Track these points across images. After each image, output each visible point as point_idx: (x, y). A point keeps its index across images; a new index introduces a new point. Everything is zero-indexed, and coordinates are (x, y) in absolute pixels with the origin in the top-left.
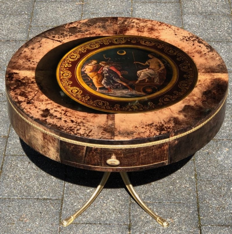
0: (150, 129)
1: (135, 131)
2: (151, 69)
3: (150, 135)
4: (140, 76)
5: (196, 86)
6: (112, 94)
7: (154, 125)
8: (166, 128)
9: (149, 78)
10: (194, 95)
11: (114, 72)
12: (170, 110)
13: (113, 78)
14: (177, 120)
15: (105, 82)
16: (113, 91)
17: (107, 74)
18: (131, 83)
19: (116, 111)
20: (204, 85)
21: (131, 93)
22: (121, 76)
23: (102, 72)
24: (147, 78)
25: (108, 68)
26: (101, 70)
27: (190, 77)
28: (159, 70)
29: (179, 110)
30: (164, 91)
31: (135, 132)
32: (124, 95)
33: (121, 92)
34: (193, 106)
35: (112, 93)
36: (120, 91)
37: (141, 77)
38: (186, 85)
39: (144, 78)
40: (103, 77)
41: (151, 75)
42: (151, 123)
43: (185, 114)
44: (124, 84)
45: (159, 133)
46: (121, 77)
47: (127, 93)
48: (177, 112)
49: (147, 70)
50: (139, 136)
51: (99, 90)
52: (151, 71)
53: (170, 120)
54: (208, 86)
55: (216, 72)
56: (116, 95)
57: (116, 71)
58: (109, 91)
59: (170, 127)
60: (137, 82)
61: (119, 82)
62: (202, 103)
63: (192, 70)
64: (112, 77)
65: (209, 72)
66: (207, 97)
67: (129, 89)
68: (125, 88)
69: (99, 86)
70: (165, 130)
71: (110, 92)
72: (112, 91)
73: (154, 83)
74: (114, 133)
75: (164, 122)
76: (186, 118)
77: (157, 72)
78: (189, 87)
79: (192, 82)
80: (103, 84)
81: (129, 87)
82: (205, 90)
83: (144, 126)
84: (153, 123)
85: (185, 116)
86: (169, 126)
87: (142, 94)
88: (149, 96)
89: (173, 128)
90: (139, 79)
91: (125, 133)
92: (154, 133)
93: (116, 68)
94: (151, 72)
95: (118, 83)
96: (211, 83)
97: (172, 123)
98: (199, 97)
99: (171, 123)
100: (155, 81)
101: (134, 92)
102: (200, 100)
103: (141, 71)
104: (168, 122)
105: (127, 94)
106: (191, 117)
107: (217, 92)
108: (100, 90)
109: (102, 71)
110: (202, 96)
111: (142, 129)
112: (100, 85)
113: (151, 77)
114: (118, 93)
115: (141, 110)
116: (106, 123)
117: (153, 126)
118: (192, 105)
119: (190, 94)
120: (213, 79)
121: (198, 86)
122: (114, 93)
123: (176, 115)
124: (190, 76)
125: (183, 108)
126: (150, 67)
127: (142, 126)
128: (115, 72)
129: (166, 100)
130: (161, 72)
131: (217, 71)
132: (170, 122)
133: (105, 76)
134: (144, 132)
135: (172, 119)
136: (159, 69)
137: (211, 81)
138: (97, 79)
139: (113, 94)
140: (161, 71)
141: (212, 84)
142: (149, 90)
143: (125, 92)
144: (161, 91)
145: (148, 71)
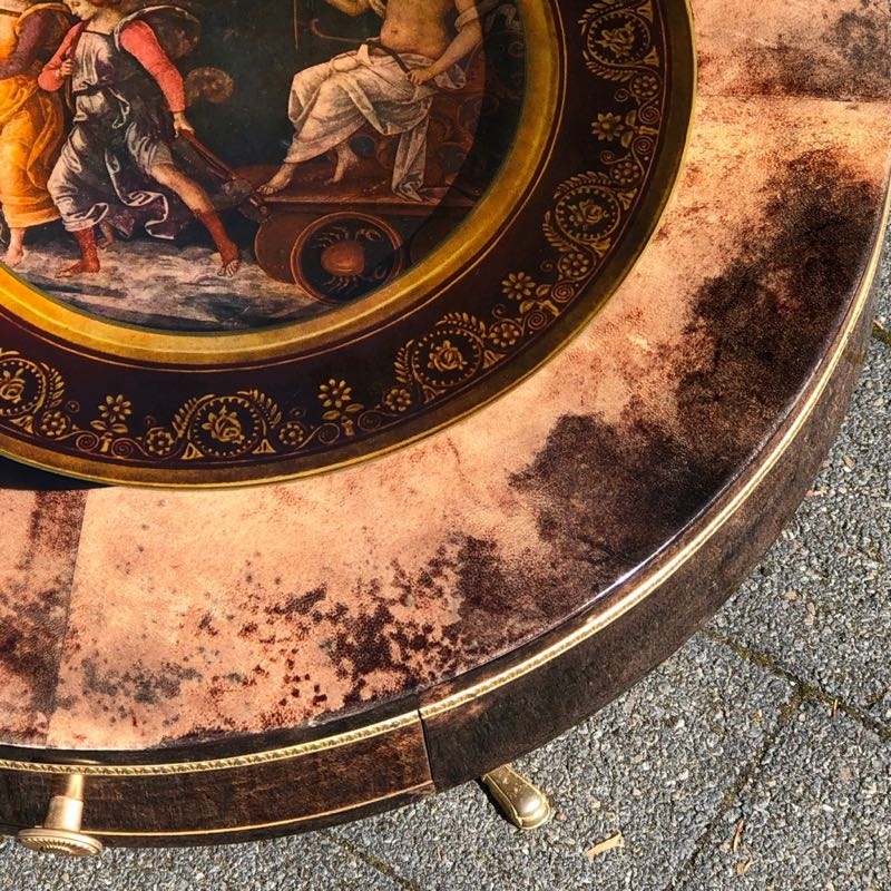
0: (292, 645)
1: (196, 662)
2: (389, 52)
3: (283, 703)
4: (303, 122)
5: (661, 223)
6: (96, 290)
7: (324, 607)
8: (400, 637)
9: (363, 140)
10: (634, 317)
11: (146, 73)
12: (454, 460)
13: (131, 134)
14: (486, 562)
15: (71, 176)
16: (111, 264)
17: (98, 100)
18: (234, 187)
19: (98, 465)
20: (713, 218)
21: (224, 290)
22: (188, 115)
23: (68, 79)
24: (352, 142)
25: (109, 38)
26: (63, 58)
27: (637, 141)
28: (439, 65)
29: (513, 470)
30: (438, 269)
31: (190, 674)
32: (176, 302)
33: (157, 278)
34: (610, 430)
35: (101, 279)
36: (154, 270)
37: (310, 129)
38: (597, 215)
39: (328, 143)
40: (68, 128)
41: (379, 114)
42: (311, 588)
43: (545, 502)
44: (193, 200)
45: (347, 686)
46: (184, 127)
47: (197, 284)
48: (501, 479)
49: (359, 65)
50: (212, 715)
51: (20, 253)
52: (385, 73)
53: (437, 565)
54: (745, 232)
55: (818, 92)
56: (122, 305)
57: (154, 71)
58: (83, 268)
59: (429, 629)
60: (279, 179)
61: (163, 177)
62: (678, 393)
63: (656, 62)
64: (123, 130)
65: (765, 89)
66: (719, 343)
67: (216, 250)
68: (190, 235)
69: (27, 209)
70: (388, 665)
71: (86, 279)
72: (102, 265)
73: (387, 191)
74: (56, 680)
75: (396, 584)
76: (545, 549)
77: (425, 83)
78: (613, 236)
79: (637, 183)
80: (54, 193)
81: (216, 228)
82: (716, 272)
83: (261, 617)
84: (319, 594)
85: (547, 527)
86: (421, 619)
87: (290, 301)
88: (332, 316)
89: (446, 642)
90: (297, 154)
91: (127, 677)
92: (317, 688)
93: (162, 41)
94: (383, 85)
95: (153, 184)
96: (765, 198)
97: (447, 591)
98: (665, 338)
99: (440, 592)
100: (398, 175)
101: (243, 280)
102: (669, 367)
103: (322, 69)
104: (426, 581)
105: (196, 292)
106: (585, 539)
107: (795, 290)
108: (26, 252)
109: (65, 70)
110: (690, 329)
111: (238, 641)
112: (39, 207)
113: (378, 127)
114: (139, 284)
115: (264, 459)
116: (20, 577)
117: (318, 618)
118: (606, 419)
119: (612, 309)
120: (789, 157)
121: (674, 232)
122: (113, 286)
123: (483, 520)
124: (638, 123)
125: (542, 444)
126: (385, 35)
127: (248, 618)
128: (153, 80)
129: (443, 359)
130: (451, 85)
131: (822, 75)
132: (438, 581)
133: (80, 116)
134: (251, 675)
135: (452, 552)
136: (443, 52)
137: (773, 183)
138: (24, 147)
139: (108, 292)
140: (449, 70)
141: (774, 209)
142: (345, 263)
143: (186, 271)
144: (421, 267)
145: (364, 75)
